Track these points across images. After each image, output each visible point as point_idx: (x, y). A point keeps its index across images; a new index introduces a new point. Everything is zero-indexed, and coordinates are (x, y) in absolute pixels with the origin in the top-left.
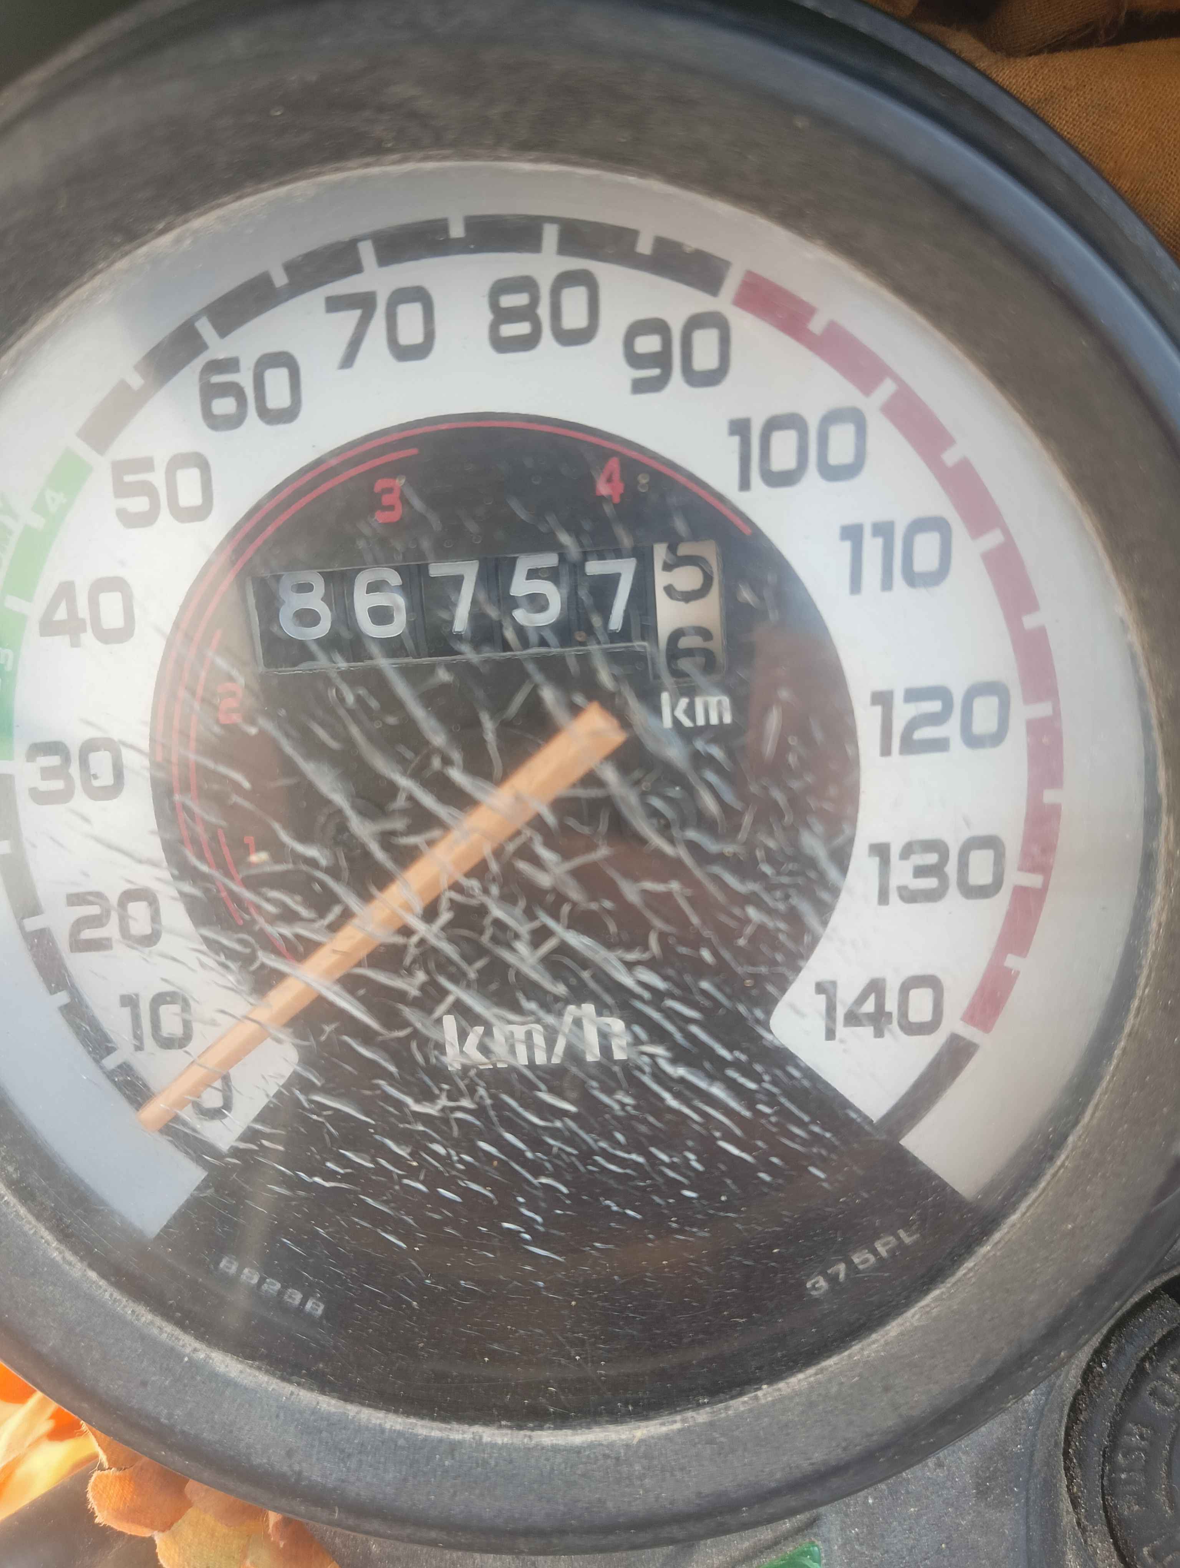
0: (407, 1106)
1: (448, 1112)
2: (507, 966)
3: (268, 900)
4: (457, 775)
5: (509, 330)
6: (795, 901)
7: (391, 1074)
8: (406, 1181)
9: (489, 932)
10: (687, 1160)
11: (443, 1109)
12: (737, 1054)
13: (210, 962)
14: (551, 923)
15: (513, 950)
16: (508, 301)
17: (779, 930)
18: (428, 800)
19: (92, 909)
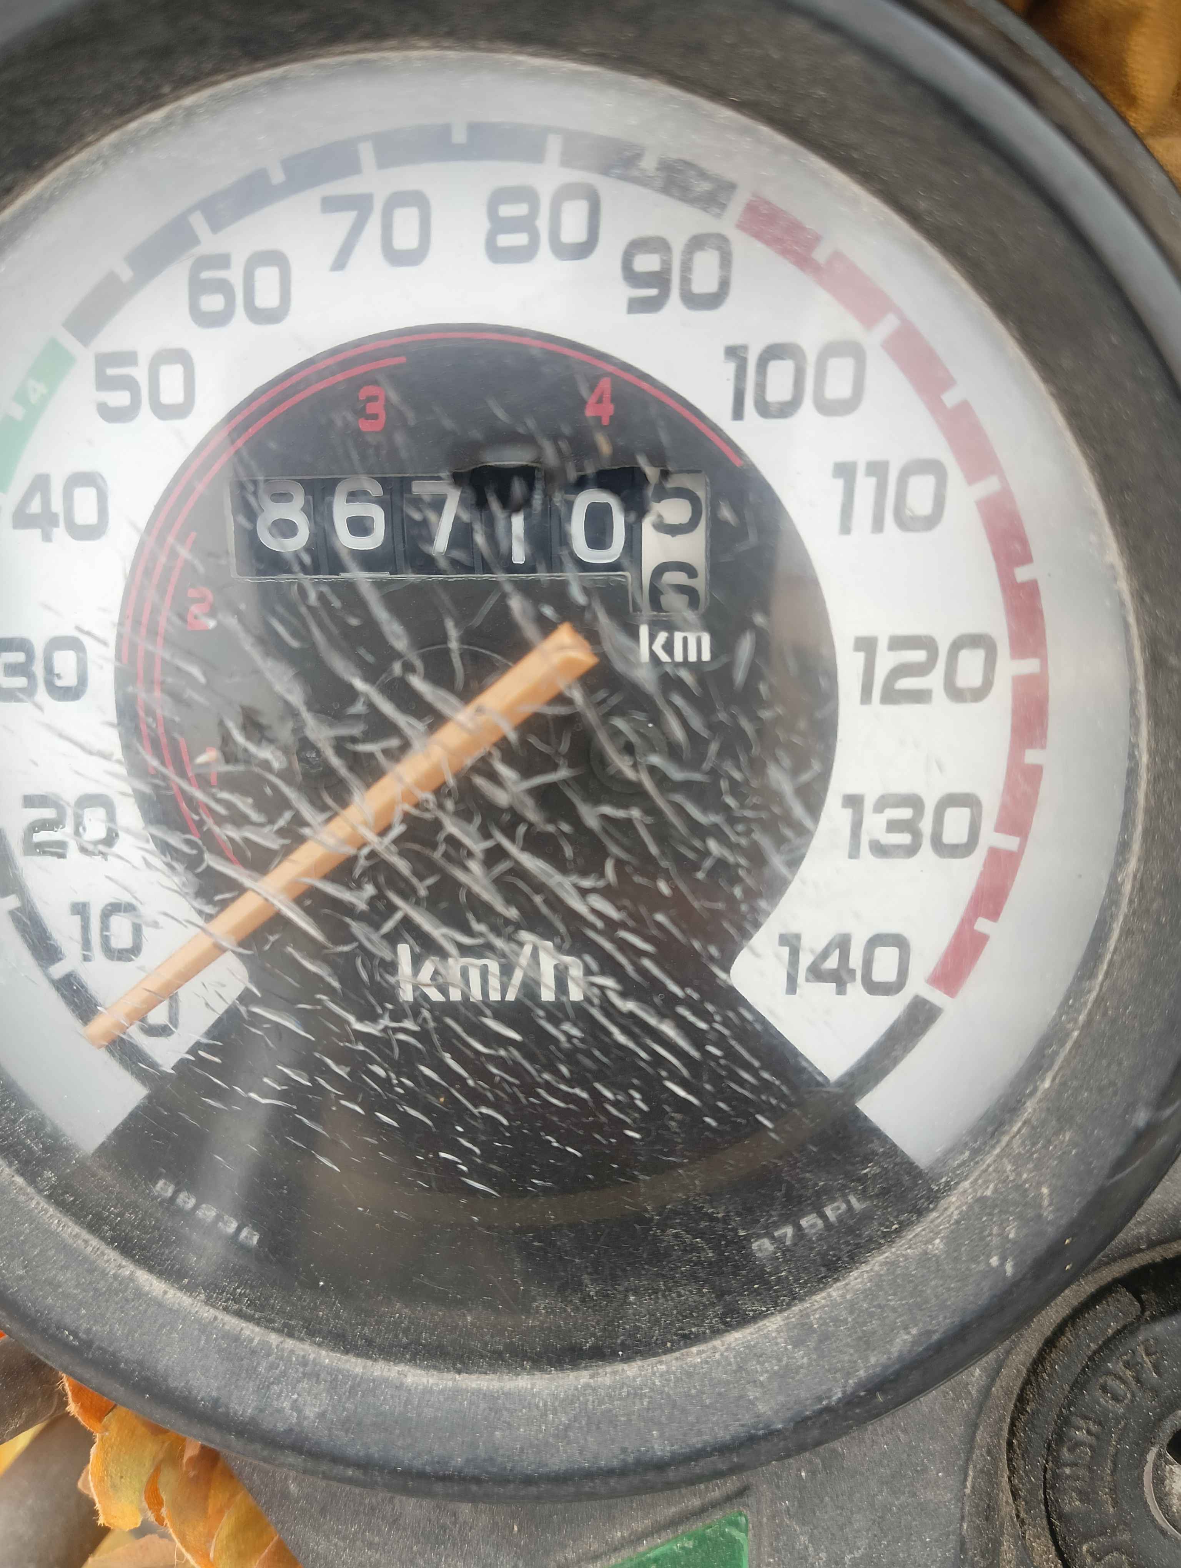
0: (349, 1024)
1: (390, 1032)
2: (458, 885)
3: (219, 801)
4: (417, 683)
5: (505, 240)
6: (757, 836)
7: (334, 989)
8: (343, 1102)
9: (442, 848)
10: (632, 1098)
11: (385, 1029)
12: (689, 991)
13: (157, 861)
14: (506, 843)
15: (466, 869)
16: (506, 211)
17: (738, 865)
18: (387, 708)
19: (48, 813)
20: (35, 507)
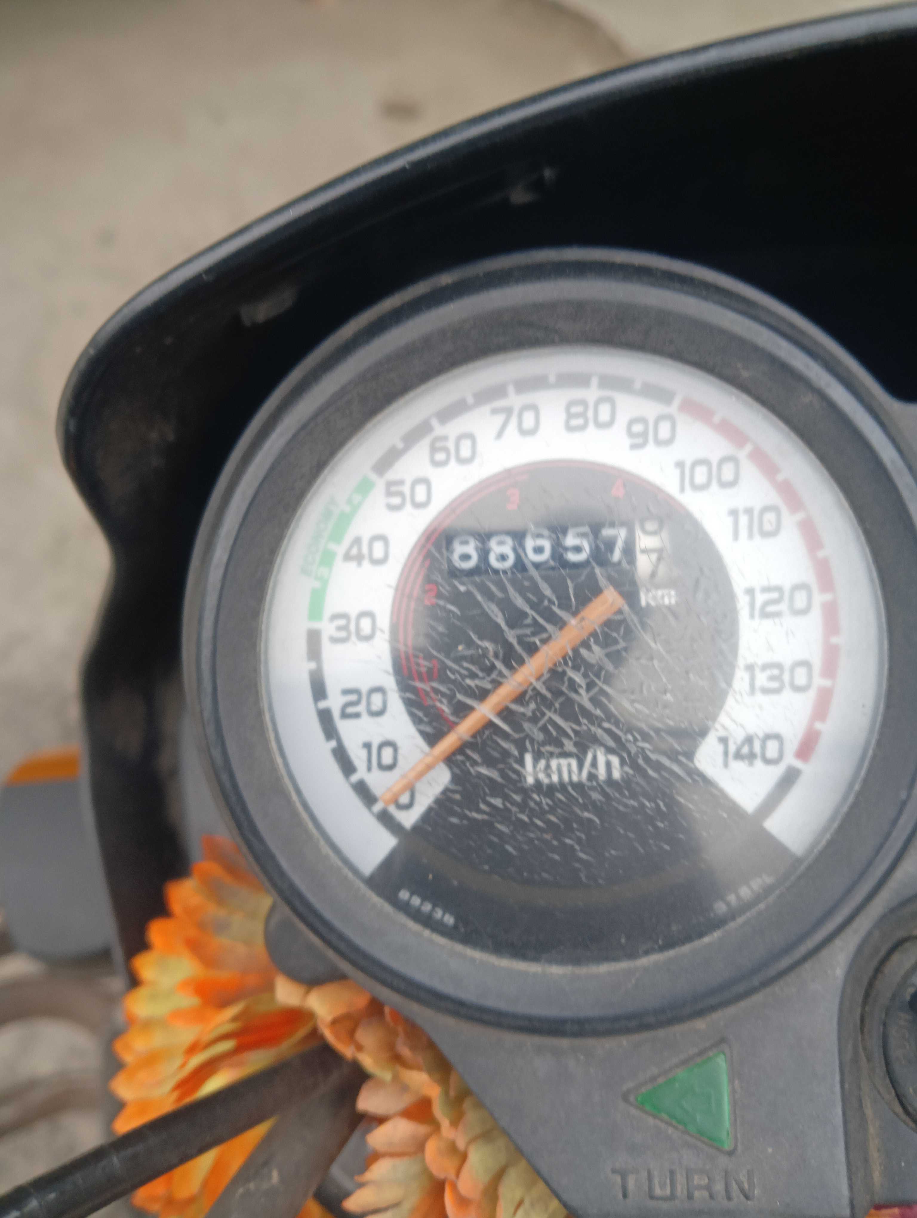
5: (574, 422)
14: (596, 680)
16: (574, 409)
19: (353, 698)
20: (354, 551)
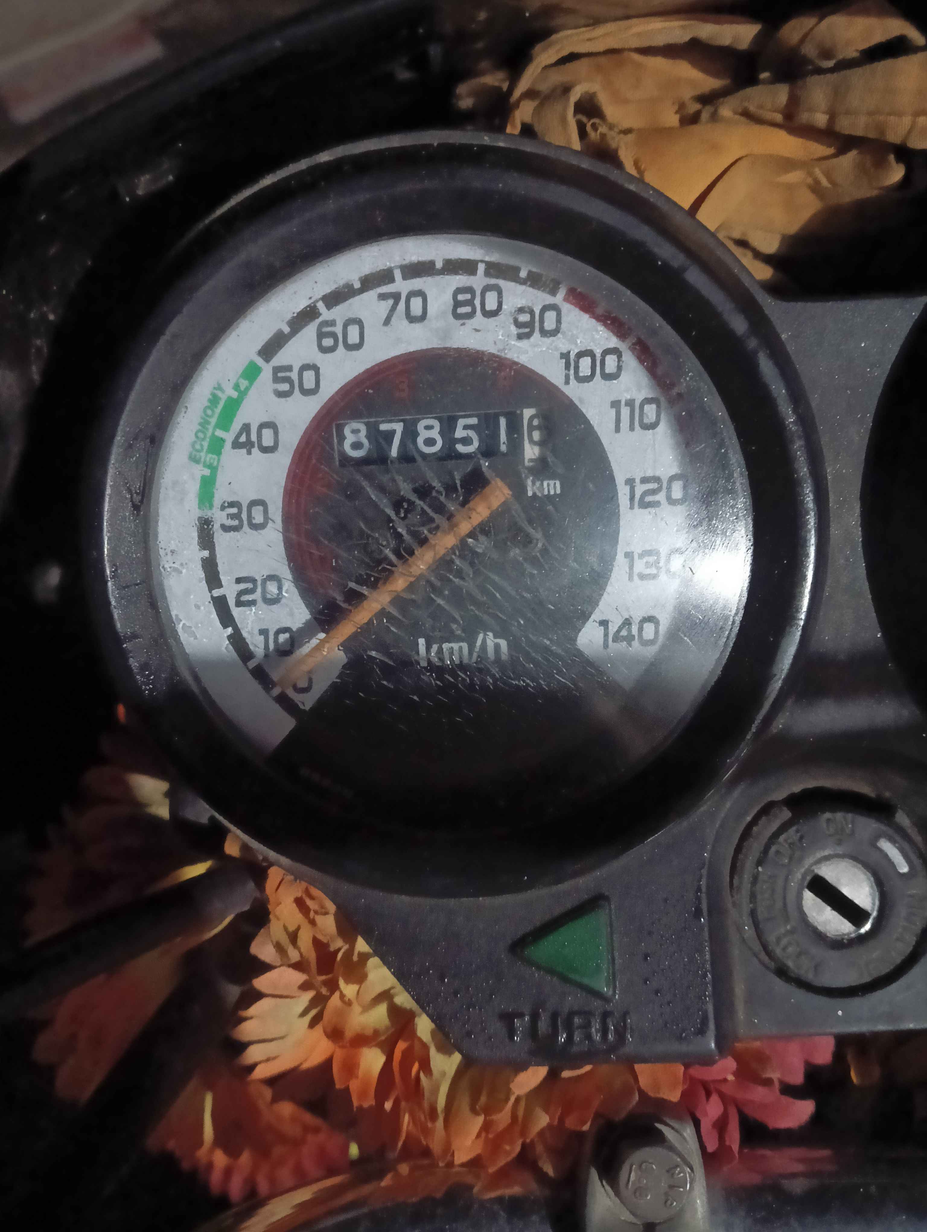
5: (461, 310)
16: (461, 297)
19: (248, 585)
20: (243, 439)
